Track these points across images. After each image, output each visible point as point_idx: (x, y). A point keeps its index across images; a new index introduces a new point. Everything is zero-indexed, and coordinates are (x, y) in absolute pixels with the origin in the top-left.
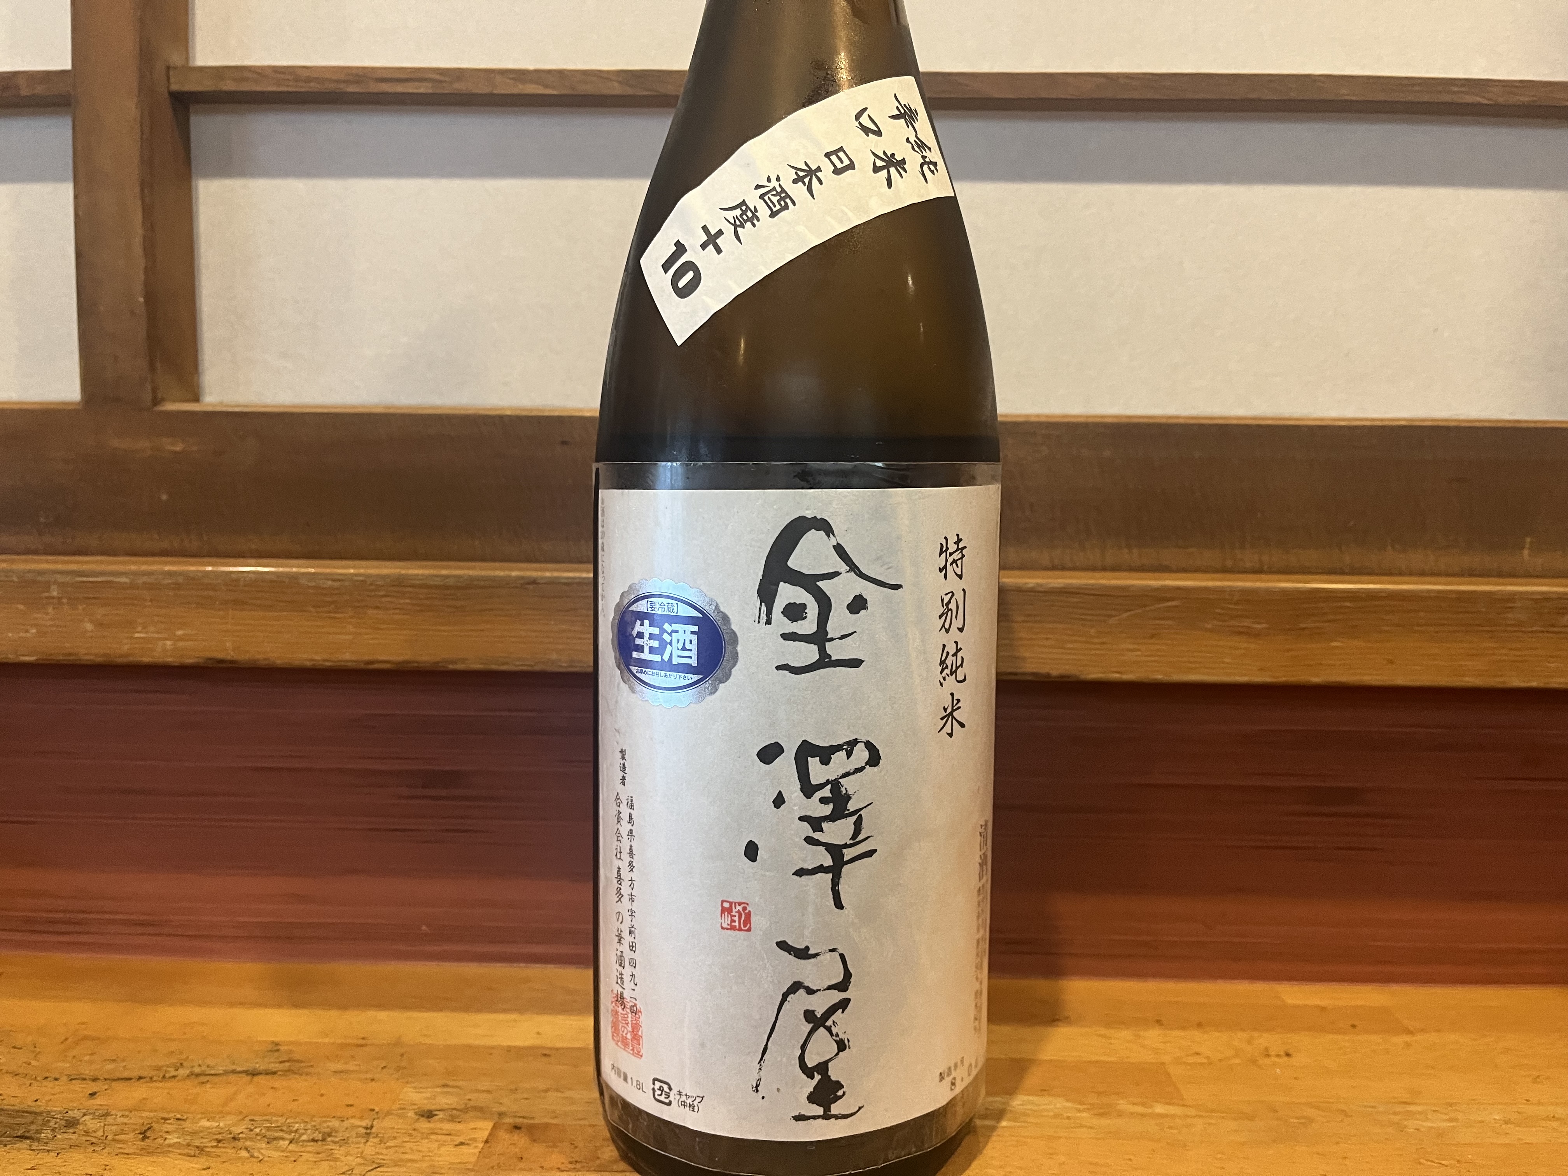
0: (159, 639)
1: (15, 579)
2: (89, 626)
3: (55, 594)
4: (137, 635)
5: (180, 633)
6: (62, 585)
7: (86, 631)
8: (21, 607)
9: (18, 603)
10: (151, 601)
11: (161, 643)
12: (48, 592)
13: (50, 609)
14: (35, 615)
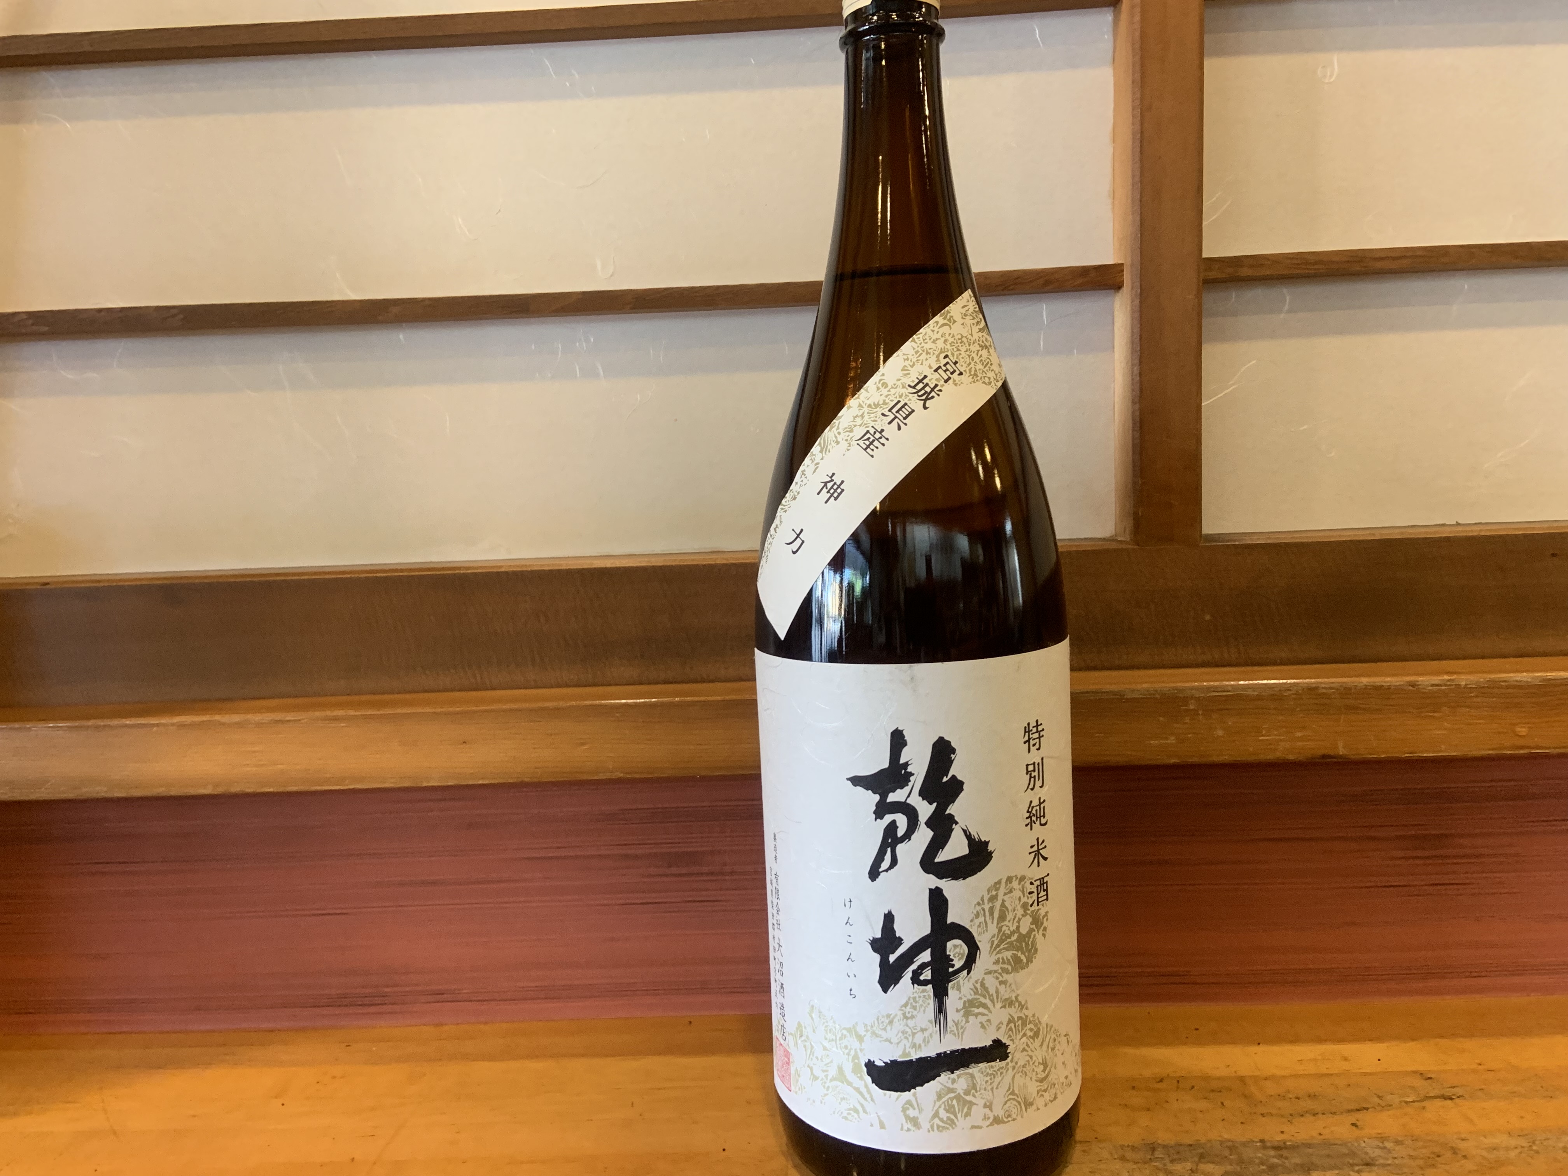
0: (1281, 740)
1: (1158, 696)
2: (1220, 733)
3: (1192, 707)
4: (1261, 738)
5: (1299, 734)
6: (1198, 699)
7: (1219, 736)
8: (1161, 719)
9: (1160, 716)
10: (1275, 709)
11: (1282, 744)
12: (1186, 706)
13: (1187, 720)
14: (1175, 725)
